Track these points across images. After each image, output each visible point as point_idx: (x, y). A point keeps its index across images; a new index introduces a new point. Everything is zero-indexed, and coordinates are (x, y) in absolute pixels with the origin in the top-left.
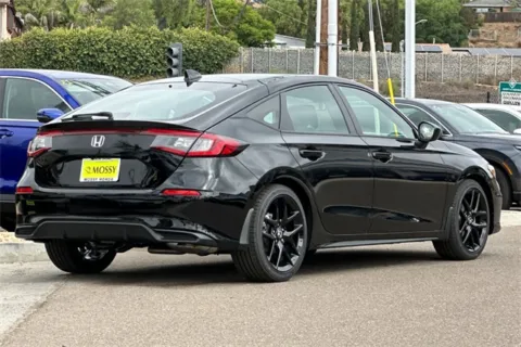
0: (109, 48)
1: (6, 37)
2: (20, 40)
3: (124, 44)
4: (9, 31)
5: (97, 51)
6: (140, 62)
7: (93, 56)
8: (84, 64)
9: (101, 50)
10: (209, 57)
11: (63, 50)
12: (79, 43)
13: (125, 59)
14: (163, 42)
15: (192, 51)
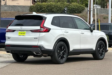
0: (55, 7)
1: (32, 4)
2: (34, 5)
3: (58, 6)
4: (32, 3)
5: (52, 8)
6: (62, 11)
7: (51, 9)
8: (49, 11)
9: (53, 8)
10: (78, 10)
11: (44, 8)
12: (48, 6)
13: (59, 10)
14: (68, 6)
15: (74, 8)
